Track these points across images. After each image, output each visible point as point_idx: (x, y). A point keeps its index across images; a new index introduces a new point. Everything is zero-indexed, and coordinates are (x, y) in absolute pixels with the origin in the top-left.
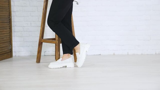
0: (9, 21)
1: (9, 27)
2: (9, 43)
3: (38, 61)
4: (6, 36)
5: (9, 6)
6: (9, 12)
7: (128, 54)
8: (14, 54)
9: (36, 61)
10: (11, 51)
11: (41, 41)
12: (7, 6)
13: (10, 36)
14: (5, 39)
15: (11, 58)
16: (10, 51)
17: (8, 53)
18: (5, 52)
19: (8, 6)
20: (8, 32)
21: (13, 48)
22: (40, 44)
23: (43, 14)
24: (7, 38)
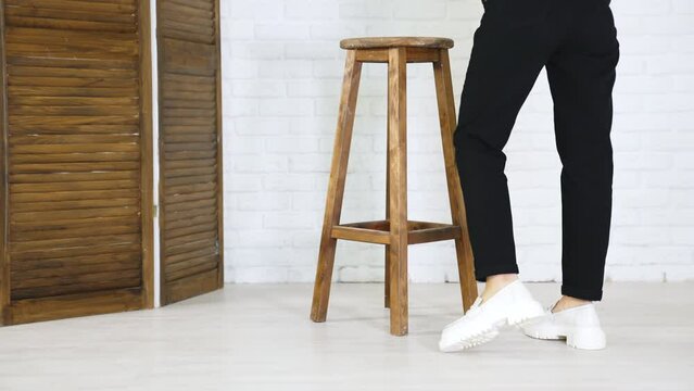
0: (213, 153)
1: (212, 177)
2: (213, 233)
3: (320, 313)
4: (201, 207)
5: (215, 99)
6: (213, 120)
7: (665, 281)
8: (227, 276)
9: (312, 315)
10: (218, 264)
11: (333, 236)
12: (208, 96)
13: (217, 208)
14: (199, 219)
15: (219, 291)
16: (215, 264)
17: (210, 270)
18: (201, 268)
19: (213, 96)
20: (212, 193)
21: (225, 253)
22: (328, 245)
23: (341, 124)
24: (204, 215)
